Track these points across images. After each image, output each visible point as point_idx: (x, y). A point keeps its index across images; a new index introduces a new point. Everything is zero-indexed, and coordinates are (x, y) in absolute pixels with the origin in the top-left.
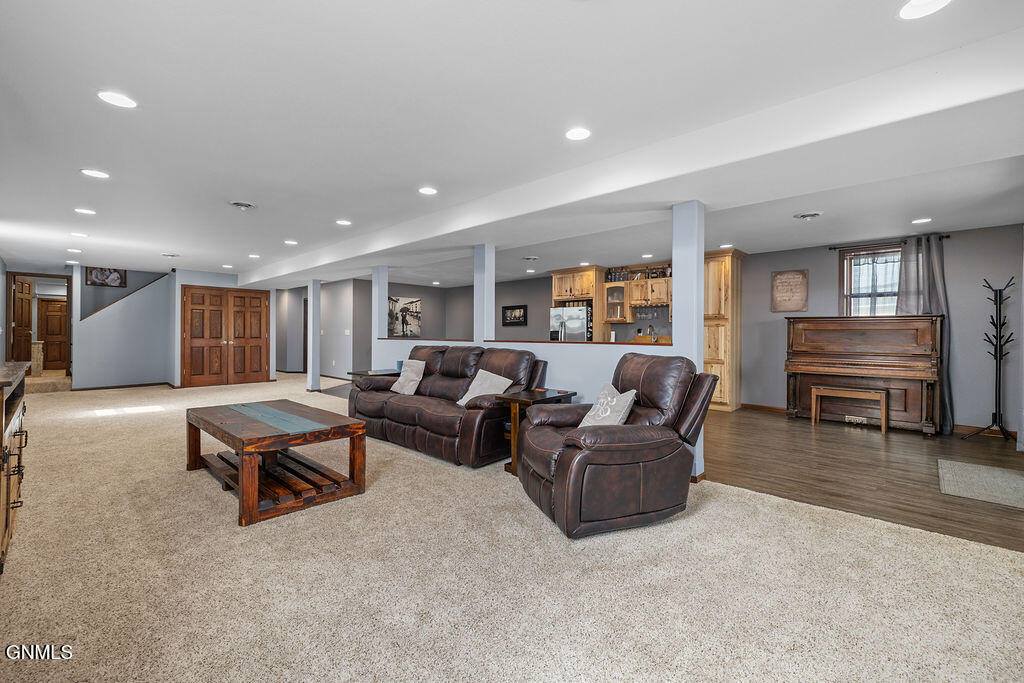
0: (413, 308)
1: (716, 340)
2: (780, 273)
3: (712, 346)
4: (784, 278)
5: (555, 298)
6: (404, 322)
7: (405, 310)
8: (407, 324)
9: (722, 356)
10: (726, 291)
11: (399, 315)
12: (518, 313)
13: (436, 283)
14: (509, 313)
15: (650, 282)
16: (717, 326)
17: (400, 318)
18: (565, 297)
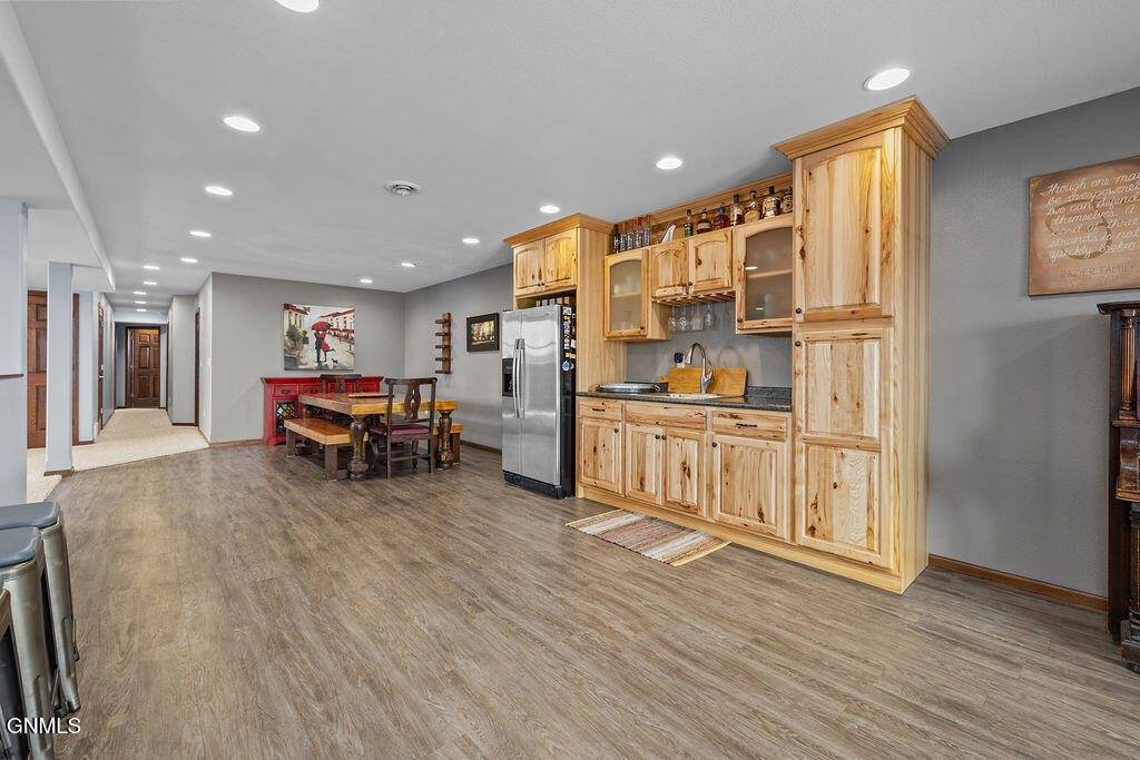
0: (338, 323)
1: (857, 381)
2: (1059, 177)
3: (843, 396)
4: (1076, 188)
5: (517, 292)
6: (321, 346)
7: (321, 328)
8: (327, 349)
9: (872, 428)
10: (887, 234)
11: (311, 336)
12: (487, 328)
13: (366, 281)
14: (475, 327)
15: (692, 241)
16: (859, 338)
17: (313, 340)
18: (532, 290)
